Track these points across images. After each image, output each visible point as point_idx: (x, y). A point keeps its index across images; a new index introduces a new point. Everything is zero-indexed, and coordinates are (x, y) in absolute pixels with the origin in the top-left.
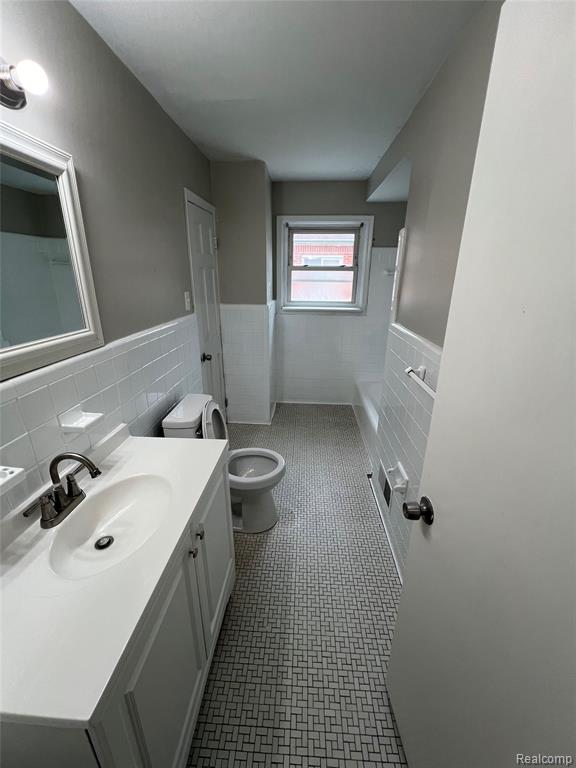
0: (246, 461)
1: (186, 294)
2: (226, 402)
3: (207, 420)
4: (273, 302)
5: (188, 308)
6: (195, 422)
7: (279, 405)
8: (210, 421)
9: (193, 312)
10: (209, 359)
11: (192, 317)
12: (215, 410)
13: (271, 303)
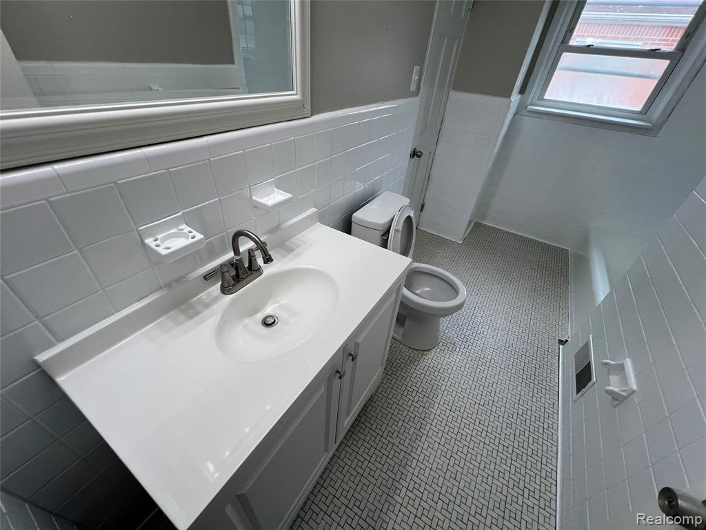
0: (423, 277)
1: (416, 69)
2: (423, 206)
3: (398, 225)
4: (519, 97)
5: (413, 88)
6: (384, 225)
7: (477, 225)
8: (400, 228)
9: (417, 95)
10: (419, 156)
11: (415, 102)
12: (409, 217)
13: (515, 97)
